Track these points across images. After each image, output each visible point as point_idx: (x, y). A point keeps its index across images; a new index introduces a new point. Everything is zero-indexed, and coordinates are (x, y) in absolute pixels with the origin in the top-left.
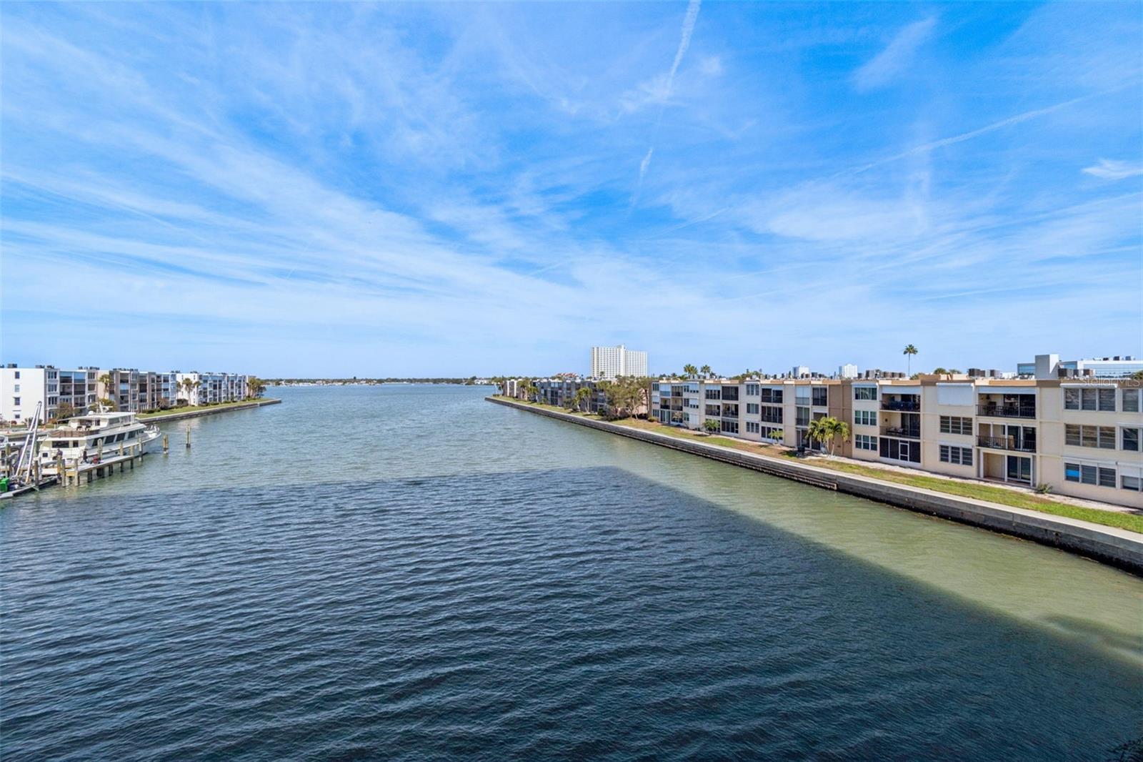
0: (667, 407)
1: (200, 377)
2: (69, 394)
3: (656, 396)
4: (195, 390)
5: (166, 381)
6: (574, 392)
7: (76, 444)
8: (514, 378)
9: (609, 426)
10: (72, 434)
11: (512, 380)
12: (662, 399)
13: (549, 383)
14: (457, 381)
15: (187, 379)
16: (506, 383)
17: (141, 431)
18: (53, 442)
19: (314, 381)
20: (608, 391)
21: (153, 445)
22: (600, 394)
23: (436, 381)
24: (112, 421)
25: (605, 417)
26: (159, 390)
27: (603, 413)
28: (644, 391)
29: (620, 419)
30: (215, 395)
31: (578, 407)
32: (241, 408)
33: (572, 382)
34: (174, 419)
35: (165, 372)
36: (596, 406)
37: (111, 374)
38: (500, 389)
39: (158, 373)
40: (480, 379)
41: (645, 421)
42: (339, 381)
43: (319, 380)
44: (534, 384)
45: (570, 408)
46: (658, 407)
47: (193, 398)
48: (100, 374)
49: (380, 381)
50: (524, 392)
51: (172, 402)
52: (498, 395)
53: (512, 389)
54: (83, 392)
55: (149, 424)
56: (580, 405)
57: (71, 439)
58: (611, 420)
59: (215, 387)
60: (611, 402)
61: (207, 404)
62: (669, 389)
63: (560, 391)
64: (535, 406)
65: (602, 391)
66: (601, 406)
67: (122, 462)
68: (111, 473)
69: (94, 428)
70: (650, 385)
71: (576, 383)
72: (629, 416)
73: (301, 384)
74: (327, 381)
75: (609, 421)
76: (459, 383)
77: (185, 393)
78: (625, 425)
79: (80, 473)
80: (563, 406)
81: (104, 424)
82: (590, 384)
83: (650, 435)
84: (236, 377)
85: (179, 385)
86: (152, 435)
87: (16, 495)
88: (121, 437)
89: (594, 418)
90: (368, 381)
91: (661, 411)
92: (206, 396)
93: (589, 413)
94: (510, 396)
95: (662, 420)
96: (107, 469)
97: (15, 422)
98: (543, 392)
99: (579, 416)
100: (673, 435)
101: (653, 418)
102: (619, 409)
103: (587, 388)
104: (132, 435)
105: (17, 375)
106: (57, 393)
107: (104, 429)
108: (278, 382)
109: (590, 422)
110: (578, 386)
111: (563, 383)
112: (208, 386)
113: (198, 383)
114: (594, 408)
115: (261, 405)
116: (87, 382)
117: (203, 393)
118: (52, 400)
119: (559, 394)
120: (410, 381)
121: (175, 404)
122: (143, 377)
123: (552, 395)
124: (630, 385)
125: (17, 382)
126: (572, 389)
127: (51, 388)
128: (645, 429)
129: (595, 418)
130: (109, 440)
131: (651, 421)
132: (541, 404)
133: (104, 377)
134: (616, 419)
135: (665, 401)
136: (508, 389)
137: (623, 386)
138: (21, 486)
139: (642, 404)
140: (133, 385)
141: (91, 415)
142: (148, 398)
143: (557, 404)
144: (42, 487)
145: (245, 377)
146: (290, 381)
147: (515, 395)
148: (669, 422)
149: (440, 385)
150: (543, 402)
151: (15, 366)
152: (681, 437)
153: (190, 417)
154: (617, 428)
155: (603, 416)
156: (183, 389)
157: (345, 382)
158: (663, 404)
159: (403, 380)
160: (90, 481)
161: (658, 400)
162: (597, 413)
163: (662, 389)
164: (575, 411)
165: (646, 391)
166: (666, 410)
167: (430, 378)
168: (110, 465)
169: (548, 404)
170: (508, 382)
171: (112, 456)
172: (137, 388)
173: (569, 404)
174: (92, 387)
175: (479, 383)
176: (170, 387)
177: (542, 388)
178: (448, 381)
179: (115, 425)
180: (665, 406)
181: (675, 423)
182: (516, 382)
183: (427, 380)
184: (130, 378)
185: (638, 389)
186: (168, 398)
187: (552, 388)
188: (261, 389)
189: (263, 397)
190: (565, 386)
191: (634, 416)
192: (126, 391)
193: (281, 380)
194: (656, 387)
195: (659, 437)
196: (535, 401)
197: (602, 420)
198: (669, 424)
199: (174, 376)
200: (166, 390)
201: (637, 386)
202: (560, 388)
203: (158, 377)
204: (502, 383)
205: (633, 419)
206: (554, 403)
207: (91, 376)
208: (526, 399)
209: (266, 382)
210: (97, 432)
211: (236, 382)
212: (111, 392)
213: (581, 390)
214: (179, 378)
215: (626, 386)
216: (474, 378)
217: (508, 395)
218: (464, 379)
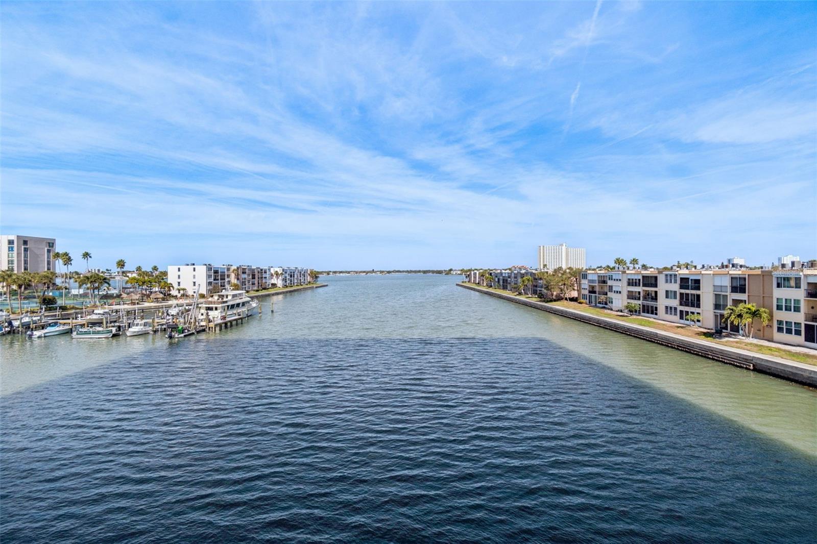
0: (594, 292)
1: (283, 270)
2: (218, 280)
3: (585, 283)
4: (280, 278)
5: (265, 272)
6: (520, 280)
7: (216, 309)
8: (476, 270)
9: (545, 306)
10: (214, 303)
11: (475, 271)
12: (590, 286)
13: (501, 274)
14: (439, 272)
15: (277, 271)
16: (471, 273)
17: (248, 302)
18: (206, 307)
19: (349, 272)
20: (545, 279)
21: (254, 310)
22: (539, 281)
23: (425, 272)
24: (234, 296)
25: (543, 299)
26: (261, 278)
27: (541, 296)
28: (575, 279)
29: (555, 301)
30: (291, 281)
31: (523, 291)
32: (305, 289)
33: (518, 272)
34: (269, 295)
35: (265, 267)
36: (537, 291)
37: (238, 268)
38: (466, 277)
39: (261, 268)
40: (455, 270)
41: (576, 303)
42: (364, 272)
43: (351, 271)
44: (491, 274)
45: (516, 292)
46: (586, 292)
47: (279, 282)
48: (232, 270)
49: (389, 272)
50: (483, 280)
51: (269, 285)
52: (466, 282)
53: (475, 277)
54: (224, 279)
55: (252, 298)
56: (524, 290)
57: (214, 306)
58: (547, 302)
59: (291, 277)
60: (547, 288)
61: (287, 287)
62: (596, 278)
63: (509, 279)
64: (491, 290)
65: (541, 279)
66: (540, 291)
67: (236, 320)
68: (231, 326)
69: (225, 299)
70: (581, 275)
71: (521, 273)
72: (562, 299)
73: (341, 274)
74: (356, 272)
75: (546, 302)
76: (440, 273)
77: (276, 279)
78: (558, 306)
79: (216, 325)
80: (511, 290)
81: (230, 298)
82: (532, 274)
83: (578, 314)
84: (302, 270)
85: (272, 275)
86: (254, 304)
87: (185, 336)
88: (238, 305)
89: (534, 300)
90: (382, 272)
91: (589, 296)
92: (286, 282)
93: (531, 296)
94: (474, 283)
95: (589, 303)
96: (229, 324)
97: (193, 296)
98: (497, 280)
99: (523, 298)
100: (597, 315)
101: (582, 301)
102: (555, 293)
103: (529, 277)
104: (243, 304)
105: (194, 270)
106: (212, 280)
107: (230, 301)
108: (328, 273)
109: (530, 303)
110: (522, 276)
111: (511, 273)
112: (287, 275)
113: (282, 274)
114: (535, 292)
115: (316, 287)
116: (226, 273)
117: (285, 280)
118: (210, 283)
119: (508, 281)
120: (408, 272)
121: (270, 286)
122: (254, 270)
123: (503, 282)
124: (563, 274)
125: (194, 273)
126: (518, 278)
127: (209, 276)
128: (574, 309)
129: (536, 299)
130: (233, 306)
131: (580, 303)
132: (495, 289)
133: (234, 270)
134: (551, 301)
135: (593, 287)
136: (473, 277)
137: (558, 276)
138: (189, 331)
139: (574, 289)
140: (249, 275)
141: (224, 292)
142: (256, 282)
143: (507, 289)
144: (198, 332)
145: (307, 270)
146: (335, 272)
147: (477, 282)
148: (596, 304)
149: (428, 274)
150: (497, 287)
151: (194, 264)
152: (605, 317)
153: (277, 294)
154: (551, 308)
155: (541, 298)
156: (274, 277)
157: (367, 272)
158: (591, 290)
159: (403, 272)
160: (220, 330)
161: (587, 287)
162: (536, 296)
163: (590, 277)
164: (520, 294)
165: (576, 279)
166: (593, 295)
167: (421, 270)
168: (231, 322)
169: (500, 289)
170: (472, 272)
171: (232, 316)
172: (251, 277)
173: (516, 289)
174: (228, 276)
175: (454, 273)
176: (267, 276)
177: (496, 277)
178: (433, 272)
179: (235, 298)
180: (592, 291)
181: (601, 305)
182: (478, 273)
183: (419, 271)
184: (247, 271)
185: (569, 278)
186: (266, 283)
187: (504, 277)
188: (317, 277)
189: (318, 283)
190: (513, 275)
191: (566, 299)
192: (245, 279)
193: (330, 272)
194: (585, 276)
195: (586, 316)
196: (491, 286)
197: (540, 301)
198: (596, 306)
199: (269, 270)
200: (265, 278)
201: (569, 276)
202: (509, 277)
203: (262, 270)
204: (467, 273)
205: (566, 301)
206: (505, 288)
207: (228, 269)
208: (485, 284)
209: (321, 273)
210: (226, 302)
211: (303, 273)
212: (238, 279)
213: (524, 278)
214: (272, 271)
215: (560, 275)
216: (451, 270)
217: (472, 282)
218: (444, 271)
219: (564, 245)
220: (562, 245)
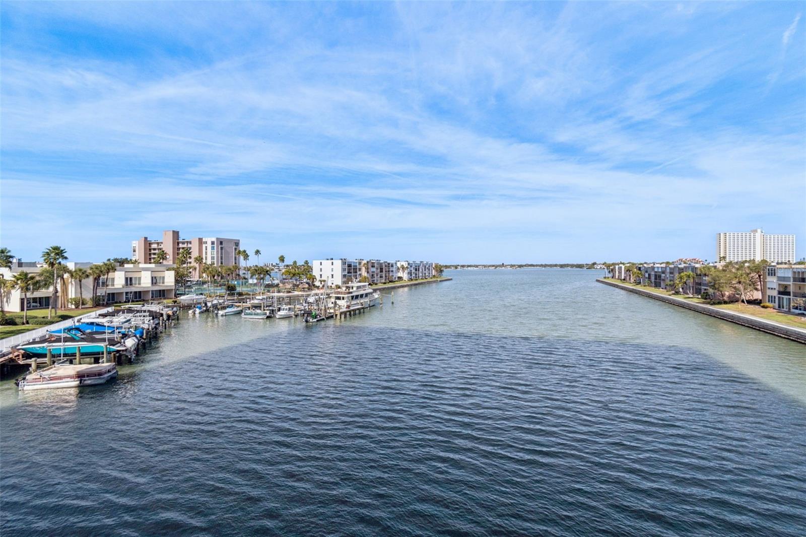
0: (788, 294)
1: (409, 264)
2: (351, 273)
3: (772, 282)
4: (406, 271)
5: (392, 266)
6: (677, 275)
7: (343, 298)
8: (621, 263)
9: (709, 310)
10: (341, 293)
11: (620, 265)
12: (779, 284)
13: (653, 268)
14: (580, 266)
15: (403, 265)
16: (615, 268)
17: (371, 293)
18: (336, 297)
19: (477, 266)
20: (711, 275)
21: (377, 301)
22: (704, 278)
23: (562, 266)
24: (358, 287)
25: (709, 300)
26: (388, 271)
27: (706, 297)
28: (757, 276)
29: (725, 303)
30: (416, 275)
31: (681, 290)
32: (429, 283)
33: (675, 267)
34: (394, 288)
35: (392, 261)
36: (700, 289)
37: (368, 262)
38: (609, 272)
39: (388, 262)
40: (599, 264)
41: (757, 307)
42: (493, 266)
43: (481, 265)
44: (640, 269)
45: (672, 290)
46: (775, 293)
47: (405, 276)
48: (362, 264)
49: (520, 266)
50: (630, 275)
51: (395, 278)
52: (608, 278)
53: (620, 272)
54: (356, 272)
55: (375, 291)
56: (683, 288)
57: (342, 296)
58: (714, 304)
59: (416, 270)
60: (713, 287)
61: (412, 280)
62: (790, 274)
63: (663, 275)
64: (639, 288)
65: (705, 275)
66: (705, 290)
67: (358, 309)
68: (355, 314)
69: (351, 290)
70: (763, 270)
71: (679, 268)
72: (737, 301)
73: (469, 268)
74: (485, 266)
75: (712, 305)
77: (402, 273)
78: (729, 309)
79: (341, 313)
80: (666, 288)
81: (355, 289)
82: (694, 269)
83: (756, 321)
84: (427, 264)
85: (398, 269)
86: (376, 295)
87: (317, 321)
88: (362, 296)
89: (695, 301)
90: (512, 266)
91: (779, 298)
92: (411, 275)
93: (692, 296)
94: (618, 279)
95: (779, 307)
96: (352, 312)
97: (331, 286)
98: (647, 275)
99: (679, 299)
100: (787, 324)
101: (767, 304)
102: (727, 294)
103: (690, 272)
104: (367, 295)
105: (332, 264)
106: (346, 273)
107: (355, 292)
108: (456, 267)
109: (688, 304)
110: (681, 270)
111: (666, 267)
112: (412, 269)
113: (407, 268)
114: (698, 291)
115: (440, 281)
116: (358, 267)
117: (410, 273)
118: (344, 276)
119: (662, 278)
120: (542, 266)
121: (397, 279)
122: (381, 264)
123: (656, 279)
124: (738, 269)
125: (332, 267)
126: (675, 273)
127: (344, 270)
128: (752, 314)
129: (696, 300)
130: (357, 297)
131: (763, 307)
132: (644, 286)
133: (365, 264)
134: (719, 303)
135: (786, 287)
136: (617, 272)
137: (731, 271)
138: (320, 317)
139: (757, 289)
140: (377, 269)
141: (350, 284)
142: (384, 275)
143: (660, 286)
144: (328, 318)
145: (432, 264)
146: (463, 266)
147: (623, 278)
148: (789, 309)
149: (566, 269)
150: (647, 284)
151: (332, 259)
152: (795, 326)
153: (403, 287)
154: (717, 312)
155: (706, 299)
156: (401, 271)
157: (496, 266)
158: (782, 290)
159: (537, 266)
160: (345, 317)
161: (775, 286)
162: (700, 297)
163: (780, 274)
164: (677, 293)
165: (760, 276)
166: (785, 297)
168: (354, 310)
169: (651, 286)
170: (617, 267)
171: (356, 305)
172: (379, 270)
173: (672, 287)
174: (360, 270)
175: (597, 267)
176: (394, 270)
177: (646, 272)
178: (572, 266)
179: (359, 290)
180: (784, 292)
181: (798, 311)
182: (623, 267)
183: (556, 265)
184: (376, 265)
185: (748, 274)
186: (393, 276)
187: (656, 272)
188: (441, 271)
189: (442, 277)
190: (668, 270)
191: (743, 301)
192: (373, 272)
193: (458, 266)
194: (772, 272)
195: (767, 325)
196: (640, 283)
197: (704, 303)
198: (789, 312)
199: (396, 263)
200: (392, 271)
201: (748, 271)
202: (663, 272)
203: (389, 264)
204: (611, 268)
205: (743, 304)
206: (657, 285)
207: (360, 263)
208: (632, 280)
209: (446, 267)
210: (351, 293)
211: (427, 267)
212: (368, 272)
213: (682, 274)
214: (399, 265)
215: (734, 270)
216: (594, 264)
217: (617, 277)
218: (586, 264)
219: (759, 231)
220: (755, 231)
